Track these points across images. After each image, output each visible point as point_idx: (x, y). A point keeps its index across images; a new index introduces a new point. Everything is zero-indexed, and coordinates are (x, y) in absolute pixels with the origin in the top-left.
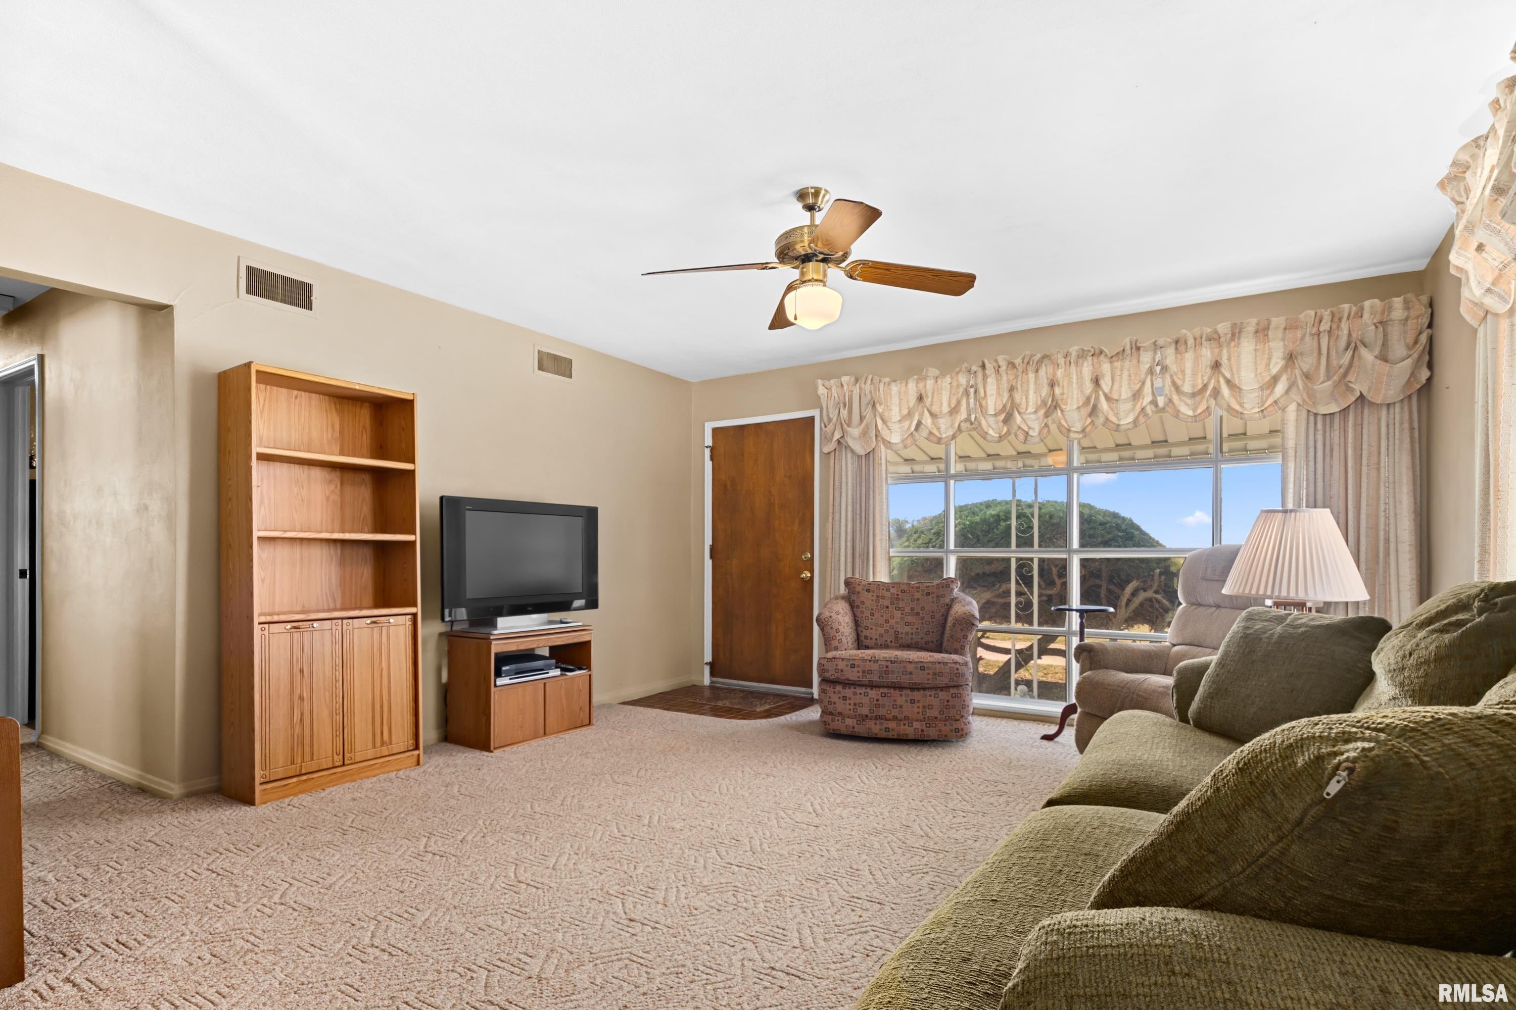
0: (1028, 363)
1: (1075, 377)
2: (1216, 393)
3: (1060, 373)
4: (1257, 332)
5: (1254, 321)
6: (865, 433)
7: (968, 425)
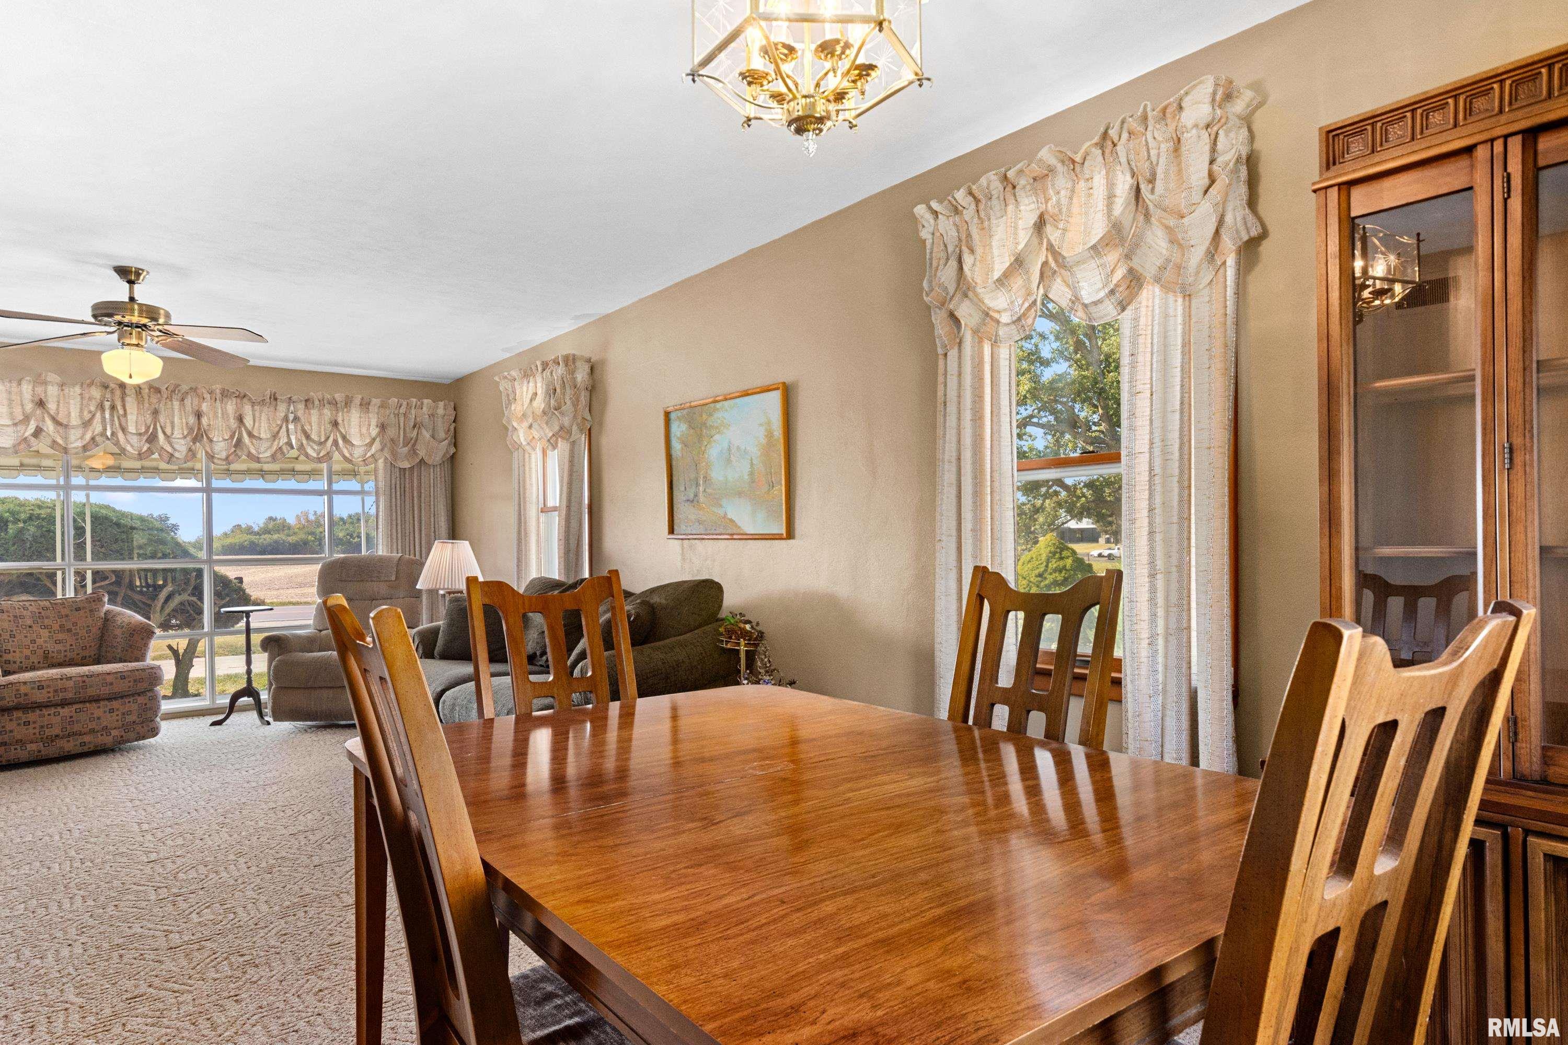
0: (173, 391)
1: (220, 411)
2: (335, 443)
3: (205, 407)
4: (361, 405)
5: (360, 397)
7: (103, 439)
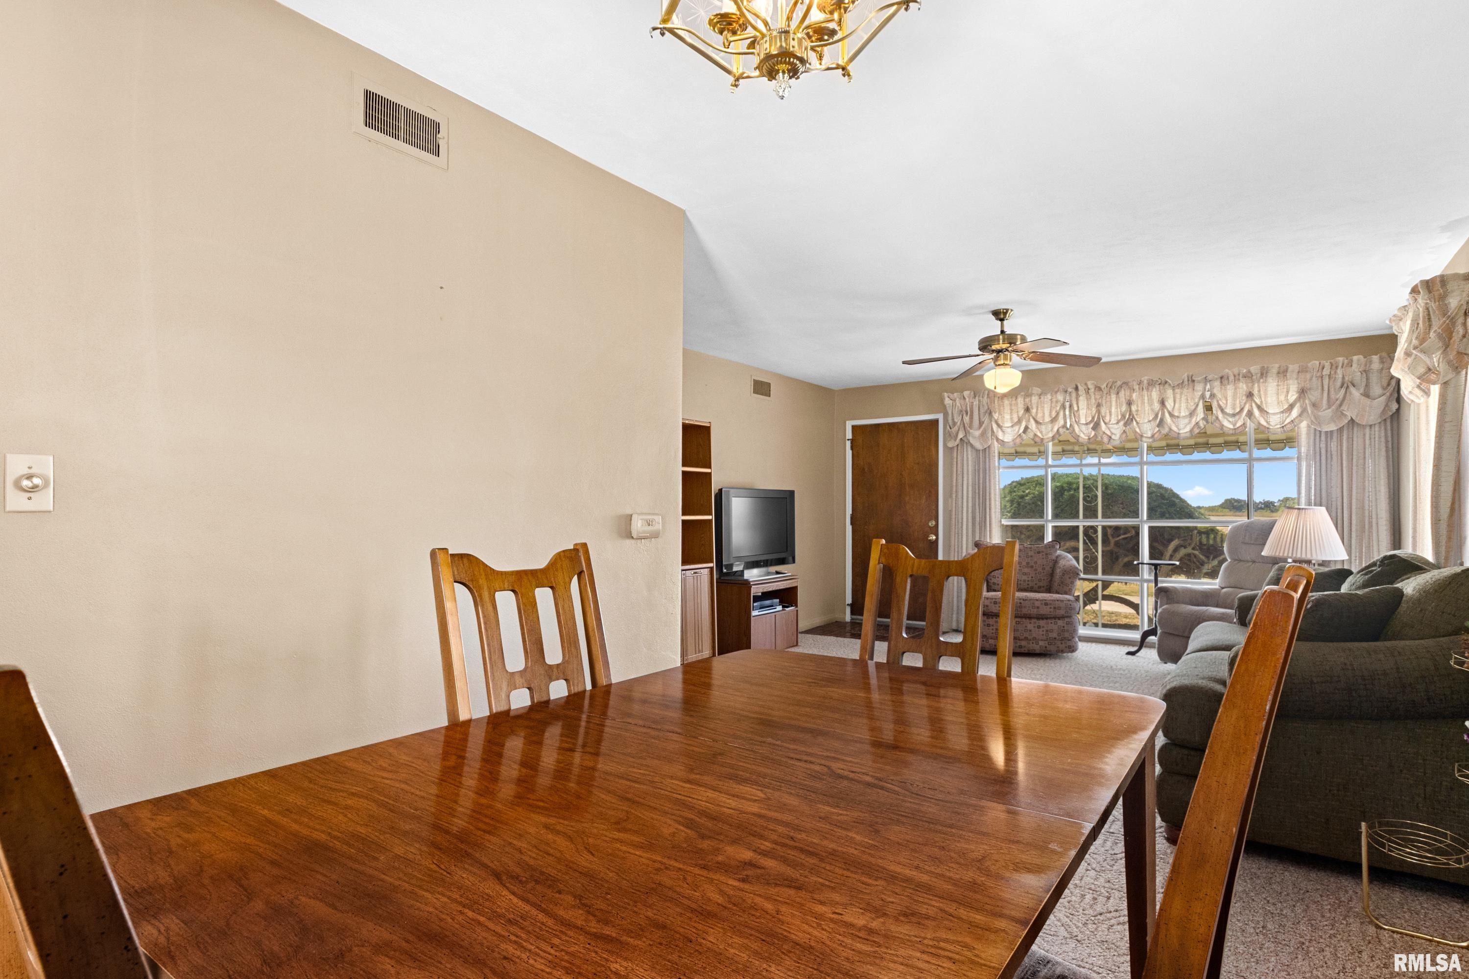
0: (1111, 387)
1: (1146, 398)
2: (1250, 414)
3: (1134, 396)
4: (1279, 373)
5: (1277, 365)
6: (983, 434)
7: (1065, 430)
